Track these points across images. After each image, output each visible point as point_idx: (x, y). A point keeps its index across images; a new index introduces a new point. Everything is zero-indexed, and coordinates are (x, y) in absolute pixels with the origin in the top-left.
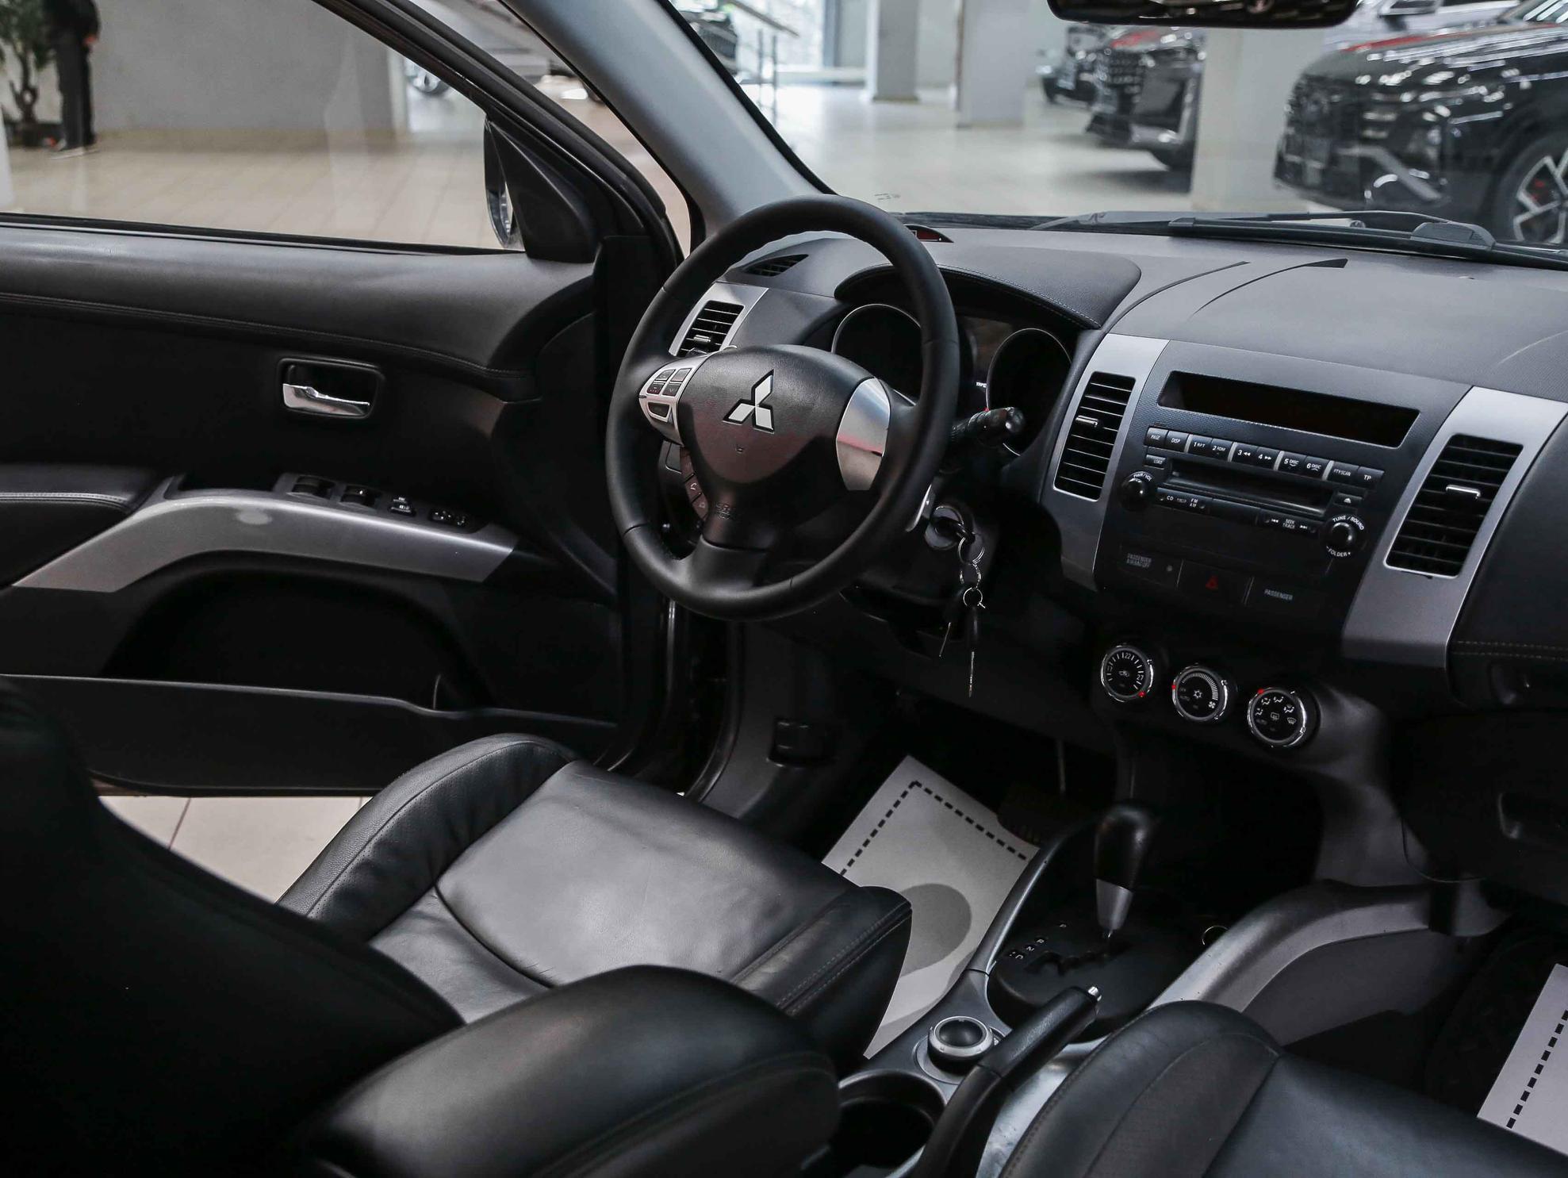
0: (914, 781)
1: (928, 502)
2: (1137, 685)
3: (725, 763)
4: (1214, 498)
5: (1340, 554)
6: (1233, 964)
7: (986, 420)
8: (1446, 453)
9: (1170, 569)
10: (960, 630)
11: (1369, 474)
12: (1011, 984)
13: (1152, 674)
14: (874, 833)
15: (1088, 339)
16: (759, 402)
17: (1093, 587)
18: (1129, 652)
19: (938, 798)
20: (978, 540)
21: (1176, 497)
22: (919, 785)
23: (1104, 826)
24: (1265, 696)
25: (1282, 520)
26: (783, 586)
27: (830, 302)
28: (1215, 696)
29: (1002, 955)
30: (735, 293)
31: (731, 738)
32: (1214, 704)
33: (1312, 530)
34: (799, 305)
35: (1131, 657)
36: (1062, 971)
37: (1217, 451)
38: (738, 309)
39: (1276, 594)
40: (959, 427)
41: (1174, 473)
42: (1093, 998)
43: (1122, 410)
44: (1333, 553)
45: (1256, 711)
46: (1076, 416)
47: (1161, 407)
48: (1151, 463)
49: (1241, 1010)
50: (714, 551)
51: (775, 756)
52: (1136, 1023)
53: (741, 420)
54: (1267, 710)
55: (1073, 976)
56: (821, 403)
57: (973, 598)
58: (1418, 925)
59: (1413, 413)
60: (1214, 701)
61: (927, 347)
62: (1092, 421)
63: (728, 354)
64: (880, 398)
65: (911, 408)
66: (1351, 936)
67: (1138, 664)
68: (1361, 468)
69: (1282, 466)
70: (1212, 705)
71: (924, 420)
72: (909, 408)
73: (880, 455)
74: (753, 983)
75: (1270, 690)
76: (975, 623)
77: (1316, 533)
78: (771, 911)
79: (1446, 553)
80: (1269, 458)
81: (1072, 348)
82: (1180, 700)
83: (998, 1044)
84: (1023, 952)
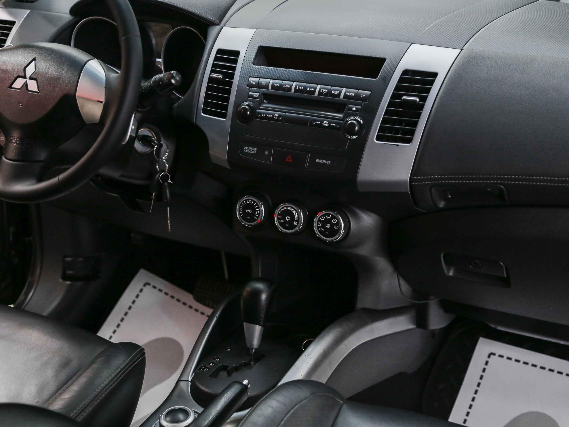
0: (146, 282)
1: (133, 127)
2: (256, 217)
3: (35, 285)
4: (286, 113)
5: (352, 137)
6: (318, 358)
7: (161, 79)
8: (401, 80)
9: (267, 153)
10: (160, 197)
11: (364, 93)
12: (203, 385)
13: (263, 210)
14: (126, 314)
15: (213, 31)
16: (29, 76)
17: (227, 166)
18: (250, 199)
19: (160, 290)
20: (164, 146)
21: (266, 114)
22: (149, 284)
23: (245, 294)
24: (322, 216)
25: (322, 122)
26: (54, 180)
27: (67, 17)
28: (297, 219)
29: (197, 370)
30: (11, 14)
31: (38, 271)
32: (296, 223)
33: (337, 125)
34: (50, 20)
35: (251, 202)
36: (229, 374)
37: (285, 87)
38: (13, 23)
39: (322, 161)
40: (145, 84)
41: (265, 101)
42: (246, 386)
43: (234, 69)
44: (349, 137)
45: (318, 224)
46: (211, 73)
47: (254, 66)
48: (252, 96)
49: (324, 383)
50: (11, 164)
51: (65, 277)
52: (269, 395)
53: (19, 88)
54: (324, 223)
55: (235, 376)
56: (66, 75)
57: (165, 178)
58: (412, 326)
59: (383, 60)
60: (296, 221)
61: (122, 39)
62: (219, 76)
63: (9, 49)
64: (100, 70)
65: (117, 75)
66: (378, 336)
67: (256, 205)
68: (360, 91)
69: (320, 93)
70: (295, 223)
71: (125, 79)
72: (115, 75)
73: (102, 102)
74: (57, 406)
75: (324, 212)
76: (168, 192)
77: (340, 127)
78: (65, 364)
79: (405, 132)
80: (313, 89)
81: (205, 35)
82: (279, 222)
83: (197, 417)
84: (208, 367)
